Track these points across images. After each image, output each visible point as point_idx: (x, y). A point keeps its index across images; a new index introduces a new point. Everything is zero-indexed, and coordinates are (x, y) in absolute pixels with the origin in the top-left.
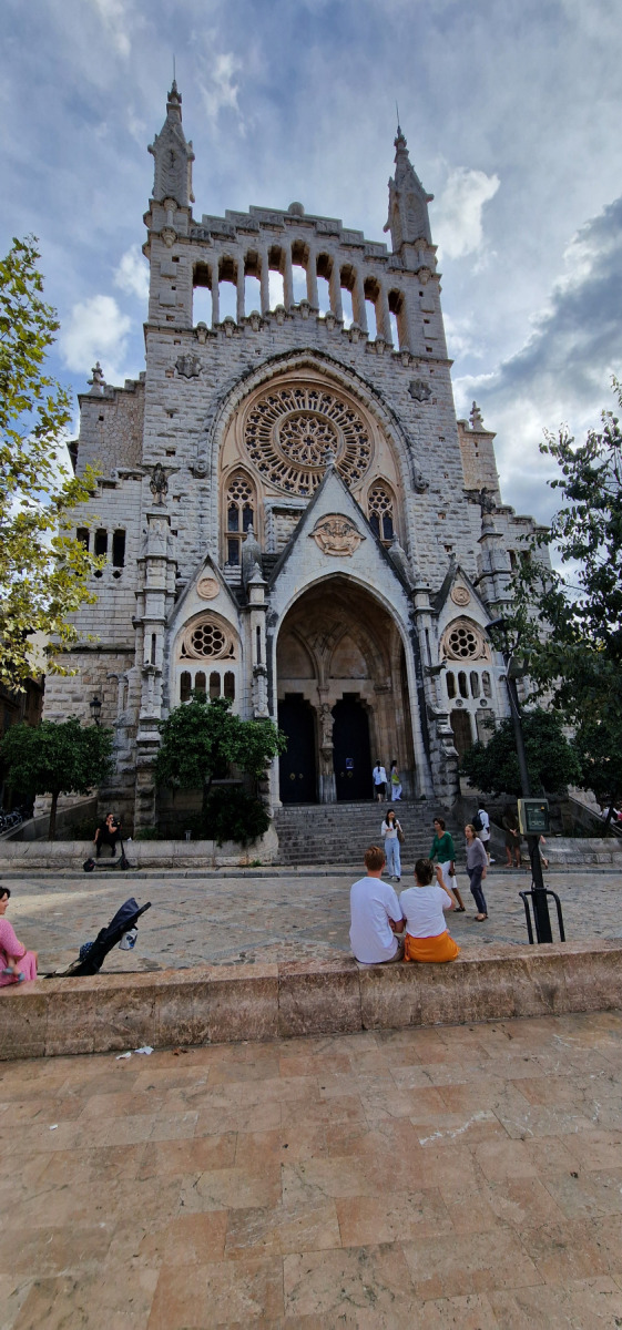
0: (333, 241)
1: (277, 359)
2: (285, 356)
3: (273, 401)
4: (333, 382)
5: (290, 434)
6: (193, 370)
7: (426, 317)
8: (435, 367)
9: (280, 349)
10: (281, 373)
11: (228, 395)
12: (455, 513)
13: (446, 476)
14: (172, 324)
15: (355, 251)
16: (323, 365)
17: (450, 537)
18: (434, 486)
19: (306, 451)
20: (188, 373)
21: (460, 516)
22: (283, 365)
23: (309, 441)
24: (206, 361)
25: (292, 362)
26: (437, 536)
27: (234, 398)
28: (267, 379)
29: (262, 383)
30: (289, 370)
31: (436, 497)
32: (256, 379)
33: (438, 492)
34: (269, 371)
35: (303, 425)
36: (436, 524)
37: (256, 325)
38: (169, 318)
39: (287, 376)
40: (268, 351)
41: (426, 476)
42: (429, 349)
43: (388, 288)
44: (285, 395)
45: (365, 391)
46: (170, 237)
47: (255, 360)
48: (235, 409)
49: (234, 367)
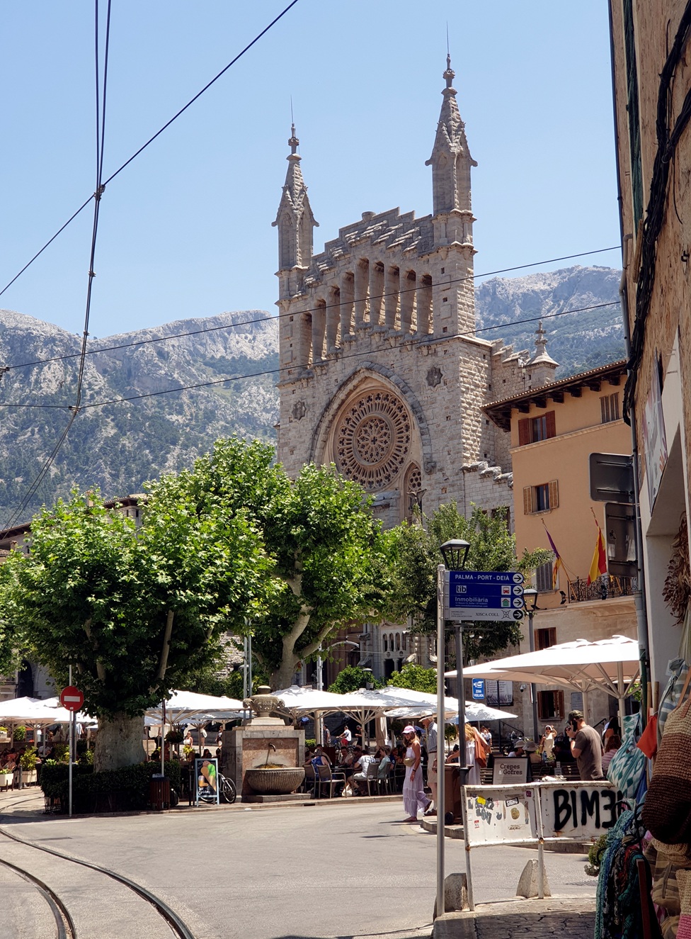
1: (345, 384)
2: (350, 379)
3: (354, 411)
4: (384, 386)
5: (363, 439)
6: (301, 412)
7: (444, 295)
8: (446, 347)
9: (349, 371)
10: (351, 392)
11: (318, 426)
13: (449, 452)
14: (293, 376)
15: (397, 251)
18: (439, 466)
19: (372, 450)
20: (299, 416)
21: (456, 488)
22: (350, 386)
23: (374, 440)
24: (310, 401)
25: (355, 382)
27: (324, 426)
28: (343, 402)
29: (340, 406)
30: (356, 387)
31: (441, 474)
32: (335, 406)
33: (442, 470)
34: (342, 396)
35: (371, 427)
38: (289, 372)
39: (358, 390)
40: (341, 378)
41: (435, 458)
42: (445, 329)
43: (419, 277)
44: (361, 404)
45: (398, 392)
46: (285, 304)
47: (335, 390)
48: (327, 433)
49: (324, 400)
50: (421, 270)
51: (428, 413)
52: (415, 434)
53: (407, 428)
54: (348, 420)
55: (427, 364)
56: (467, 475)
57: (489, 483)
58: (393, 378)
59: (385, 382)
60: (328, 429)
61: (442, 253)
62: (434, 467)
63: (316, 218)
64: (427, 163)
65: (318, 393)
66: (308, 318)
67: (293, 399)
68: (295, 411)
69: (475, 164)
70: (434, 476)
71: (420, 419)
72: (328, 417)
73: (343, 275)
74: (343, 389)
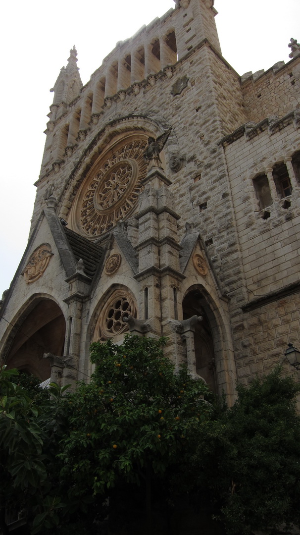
1: (91, 147)
2: (94, 142)
3: (99, 175)
4: (129, 133)
5: (105, 191)
6: (50, 192)
7: (188, 28)
12: (209, 166)
13: (201, 137)
16: (118, 127)
17: (204, 193)
18: (189, 156)
19: (114, 196)
20: (48, 196)
21: (213, 167)
22: (95, 148)
23: (117, 187)
24: (59, 180)
25: (100, 143)
26: (192, 201)
29: (86, 171)
31: (192, 164)
32: (80, 171)
33: (192, 159)
34: (87, 160)
36: (191, 189)
41: (183, 152)
42: (190, 48)
43: (163, 39)
44: (106, 166)
46: (51, 127)
48: (71, 200)
50: (164, 31)
54: (93, 185)
55: (172, 82)
56: (229, 147)
60: (73, 196)
61: (184, 4)
62: (183, 159)
65: (67, 170)
66: (67, 128)
67: (46, 188)
68: (46, 194)
70: (182, 171)
72: (74, 183)
74: (88, 152)
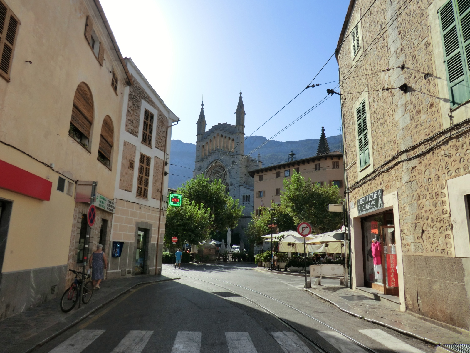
0: (223, 131)
1: (212, 163)
2: (213, 162)
3: (213, 169)
5: (215, 176)
7: (237, 144)
8: (237, 156)
9: (213, 160)
10: (213, 165)
11: (204, 173)
12: (237, 189)
13: (236, 181)
14: (199, 160)
15: (226, 132)
16: (219, 161)
18: (234, 184)
20: (200, 170)
23: (218, 177)
24: (202, 166)
26: (233, 194)
32: (209, 168)
33: (234, 185)
34: (211, 166)
36: (233, 192)
37: (209, 157)
38: (198, 159)
39: (215, 164)
40: (211, 161)
41: (233, 182)
42: (237, 152)
43: (231, 139)
44: (215, 168)
45: (225, 166)
46: (198, 142)
47: (209, 164)
49: (206, 166)
50: (232, 137)
51: (231, 171)
52: (228, 176)
53: (226, 174)
54: (212, 171)
55: (232, 160)
56: (240, 187)
57: (246, 189)
58: (224, 162)
59: (222, 163)
60: (207, 173)
61: (237, 134)
62: (232, 184)
63: (207, 123)
64: (235, 113)
65: (204, 165)
66: (203, 146)
67: (198, 166)
68: (199, 168)
69: (246, 114)
70: (232, 186)
71: (230, 173)
72: (207, 170)
73: (213, 137)
